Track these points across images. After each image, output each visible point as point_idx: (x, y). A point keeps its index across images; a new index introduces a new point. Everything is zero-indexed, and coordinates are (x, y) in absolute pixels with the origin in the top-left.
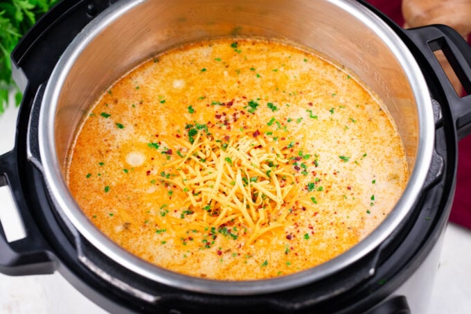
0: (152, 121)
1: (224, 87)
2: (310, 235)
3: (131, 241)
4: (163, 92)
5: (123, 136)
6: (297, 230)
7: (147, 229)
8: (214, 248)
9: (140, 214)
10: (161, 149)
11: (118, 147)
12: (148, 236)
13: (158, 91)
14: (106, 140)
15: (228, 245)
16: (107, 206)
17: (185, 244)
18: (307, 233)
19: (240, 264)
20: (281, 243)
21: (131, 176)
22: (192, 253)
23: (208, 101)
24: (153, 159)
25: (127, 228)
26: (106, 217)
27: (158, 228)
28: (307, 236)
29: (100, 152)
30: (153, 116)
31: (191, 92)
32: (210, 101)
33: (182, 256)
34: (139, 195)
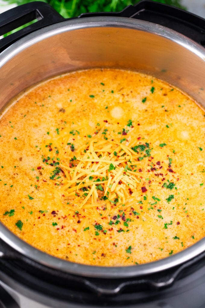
0: (151, 120)
1: (186, 165)
2: (56, 227)
3: (50, 113)
4: (176, 126)
5: (136, 103)
6: (60, 217)
7: (59, 123)
8: (43, 165)
9: (72, 118)
10: (127, 128)
11: (127, 101)
12: (54, 124)
13: (176, 123)
14: (131, 92)
15: (46, 174)
16: (78, 97)
17: (46, 146)
18: (58, 225)
19: (30, 182)
20: (49, 207)
21: (103, 111)
22: (39, 151)
23: (172, 156)
24: (118, 123)
25: (61, 111)
26: (69, 97)
27: (60, 130)
28: (55, 224)
29: (122, 89)
30: (156, 120)
31: (179, 144)
32: (172, 157)
33: (37, 144)
34: (87, 117)
